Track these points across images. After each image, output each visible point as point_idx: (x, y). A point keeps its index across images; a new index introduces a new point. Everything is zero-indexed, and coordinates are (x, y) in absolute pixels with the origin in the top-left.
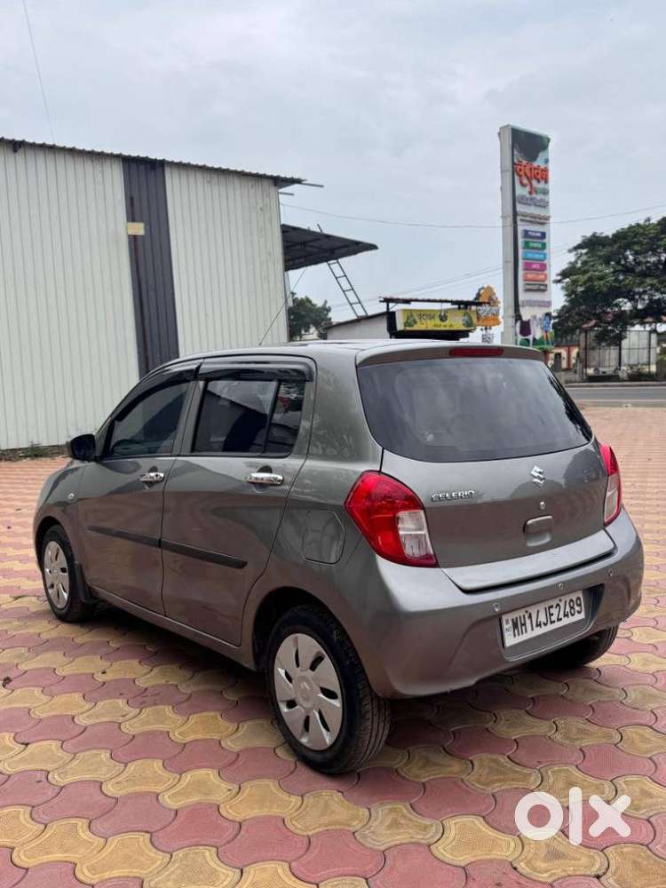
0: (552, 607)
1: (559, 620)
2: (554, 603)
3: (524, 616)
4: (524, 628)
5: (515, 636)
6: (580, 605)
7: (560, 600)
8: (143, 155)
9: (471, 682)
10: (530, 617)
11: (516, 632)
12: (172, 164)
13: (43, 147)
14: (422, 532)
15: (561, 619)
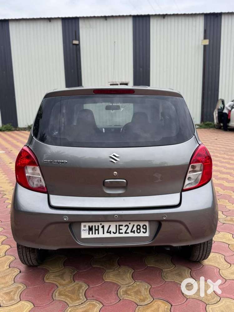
0: (122, 225)
1: (126, 233)
2: (124, 224)
3: (98, 226)
4: (97, 232)
5: (89, 234)
6: (146, 229)
7: (130, 224)
8: (212, 12)
9: (55, 248)
10: (103, 227)
11: (91, 232)
12: (225, 14)
13: (174, 15)
14: (40, 177)
15: (128, 233)
